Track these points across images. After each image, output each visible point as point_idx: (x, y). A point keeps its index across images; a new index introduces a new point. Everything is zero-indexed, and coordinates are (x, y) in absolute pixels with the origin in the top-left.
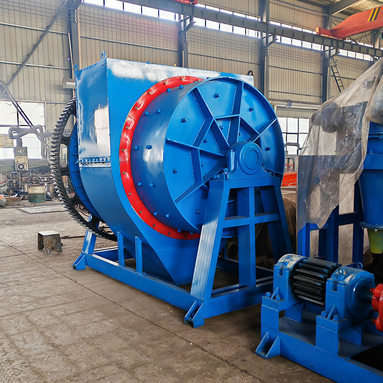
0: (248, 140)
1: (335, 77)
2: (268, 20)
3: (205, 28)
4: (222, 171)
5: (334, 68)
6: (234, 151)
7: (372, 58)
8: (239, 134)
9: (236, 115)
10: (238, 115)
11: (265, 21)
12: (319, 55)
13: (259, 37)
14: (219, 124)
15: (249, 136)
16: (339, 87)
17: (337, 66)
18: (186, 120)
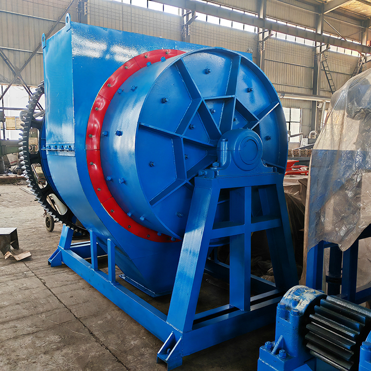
0: (245, 128)
1: (325, 71)
2: (264, 16)
3: (206, 23)
4: (211, 166)
5: (324, 63)
6: (226, 141)
7: (360, 54)
8: (234, 120)
9: (230, 96)
10: (233, 96)
11: (262, 17)
12: (311, 50)
13: (256, 32)
14: (209, 106)
15: (246, 123)
16: (328, 80)
17: (328, 61)
18: (167, 100)
